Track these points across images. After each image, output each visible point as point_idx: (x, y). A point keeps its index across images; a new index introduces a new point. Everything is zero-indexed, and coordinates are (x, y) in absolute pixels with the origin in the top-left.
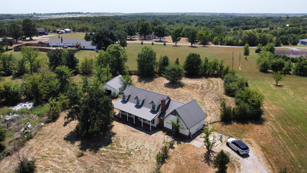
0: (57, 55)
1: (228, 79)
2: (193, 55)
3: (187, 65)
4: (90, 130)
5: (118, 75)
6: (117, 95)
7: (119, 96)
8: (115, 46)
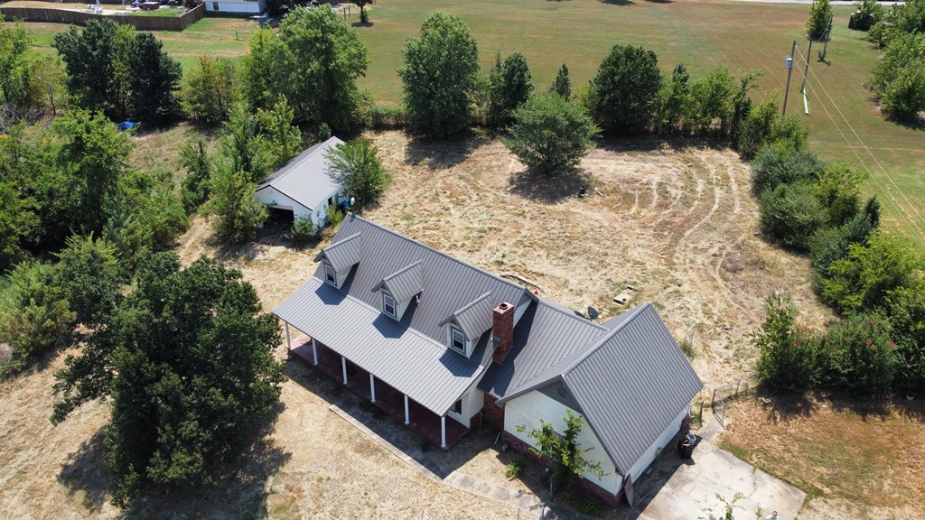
0: (90, 48)
1: (775, 165)
2: (629, 54)
3: (602, 94)
4: (152, 472)
5: (324, 139)
6: (320, 230)
7: (326, 231)
8: (310, 17)
